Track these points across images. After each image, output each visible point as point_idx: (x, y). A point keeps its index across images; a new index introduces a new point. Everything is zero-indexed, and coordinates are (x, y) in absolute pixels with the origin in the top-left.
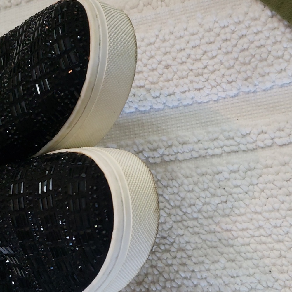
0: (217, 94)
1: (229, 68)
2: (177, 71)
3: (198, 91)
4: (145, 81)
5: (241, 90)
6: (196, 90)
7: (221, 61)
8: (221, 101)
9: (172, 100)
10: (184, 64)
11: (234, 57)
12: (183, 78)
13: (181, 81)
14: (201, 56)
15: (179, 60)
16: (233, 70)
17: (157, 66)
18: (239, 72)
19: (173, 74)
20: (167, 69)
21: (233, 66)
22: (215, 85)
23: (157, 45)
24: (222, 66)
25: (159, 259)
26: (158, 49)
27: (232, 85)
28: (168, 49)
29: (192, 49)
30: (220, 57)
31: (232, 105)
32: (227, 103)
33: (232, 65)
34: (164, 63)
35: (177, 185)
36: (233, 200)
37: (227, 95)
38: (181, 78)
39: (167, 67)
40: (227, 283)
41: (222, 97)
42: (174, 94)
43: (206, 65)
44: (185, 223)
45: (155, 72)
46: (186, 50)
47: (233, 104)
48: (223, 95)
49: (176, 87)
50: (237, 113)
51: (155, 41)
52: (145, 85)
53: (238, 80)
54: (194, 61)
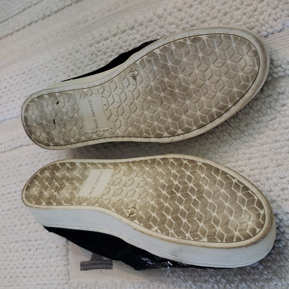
0: (266, 31)
1: (274, 9)
2: (234, 16)
5: (285, 26)
7: (268, 4)
8: (270, 36)
10: (239, 10)
12: (238, 22)
15: (234, 7)
16: (277, 10)
17: (217, 15)
18: (283, 10)
19: (230, 19)
20: (226, 16)
21: (278, 7)
22: (264, 24)
24: (269, 7)
27: (278, 22)
31: (279, 39)
32: (275, 37)
33: (276, 5)
34: (223, 12)
36: (281, 116)
37: (274, 31)
39: (225, 14)
40: (276, 183)
41: (270, 33)
43: (256, 8)
45: (216, 20)
47: (280, 37)
48: (271, 31)
50: (284, 45)
53: (282, 17)
54: (247, 7)
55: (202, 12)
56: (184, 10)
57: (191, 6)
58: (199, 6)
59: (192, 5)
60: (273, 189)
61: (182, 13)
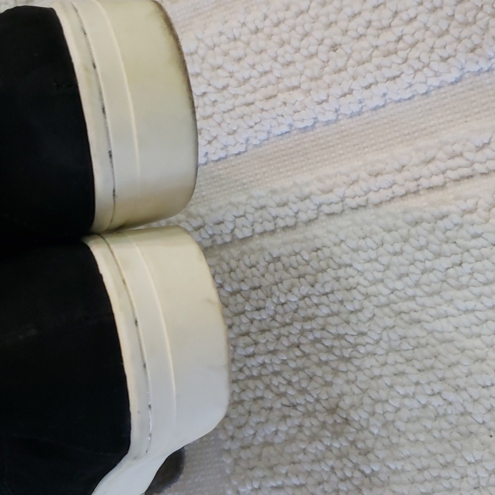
0: (426, 82)
1: (440, 36)
2: (353, 52)
3: (392, 82)
4: (301, 78)
5: (465, 71)
6: (387, 80)
7: (425, 25)
8: (433, 93)
9: (350, 103)
10: (363, 38)
11: (447, 14)
12: (363, 63)
13: (361, 69)
14: (391, 20)
15: (352, 33)
16: (447, 38)
17: (317, 50)
18: (459, 40)
19: (345, 58)
20: (335, 51)
21: (447, 31)
22: (421, 68)
23: (312, 13)
24: (428, 33)
25: (359, 369)
26: (316, 18)
27: (449, 64)
28: (332, 17)
29: (374, 11)
30: (422, 18)
31: (454, 98)
32: (444, 95)
33: (444, 29)
34: (328, 42)
35: (374, 246)
36: (472, 260)
37: (442, 81)
38: (361, 63)
39: (334, 48)
41: (434, 86)
42: (351, 92)
43: (400, 34)
44: (395, 307)
45: (315, 60)
46: (363, 14)
47: (454, 95)
48: (435, 82)
49: (354, 80)
50: (464, 111)
51: (309, 7)
52: (300, 84)
53: (458, 53)
54: (380, 31)
55: (282, 44)
56: (244, 38)
57: (257, 31)
58: (276, 30)
59: (259, 27)
60: (470, 409)
61: (239, 43)
